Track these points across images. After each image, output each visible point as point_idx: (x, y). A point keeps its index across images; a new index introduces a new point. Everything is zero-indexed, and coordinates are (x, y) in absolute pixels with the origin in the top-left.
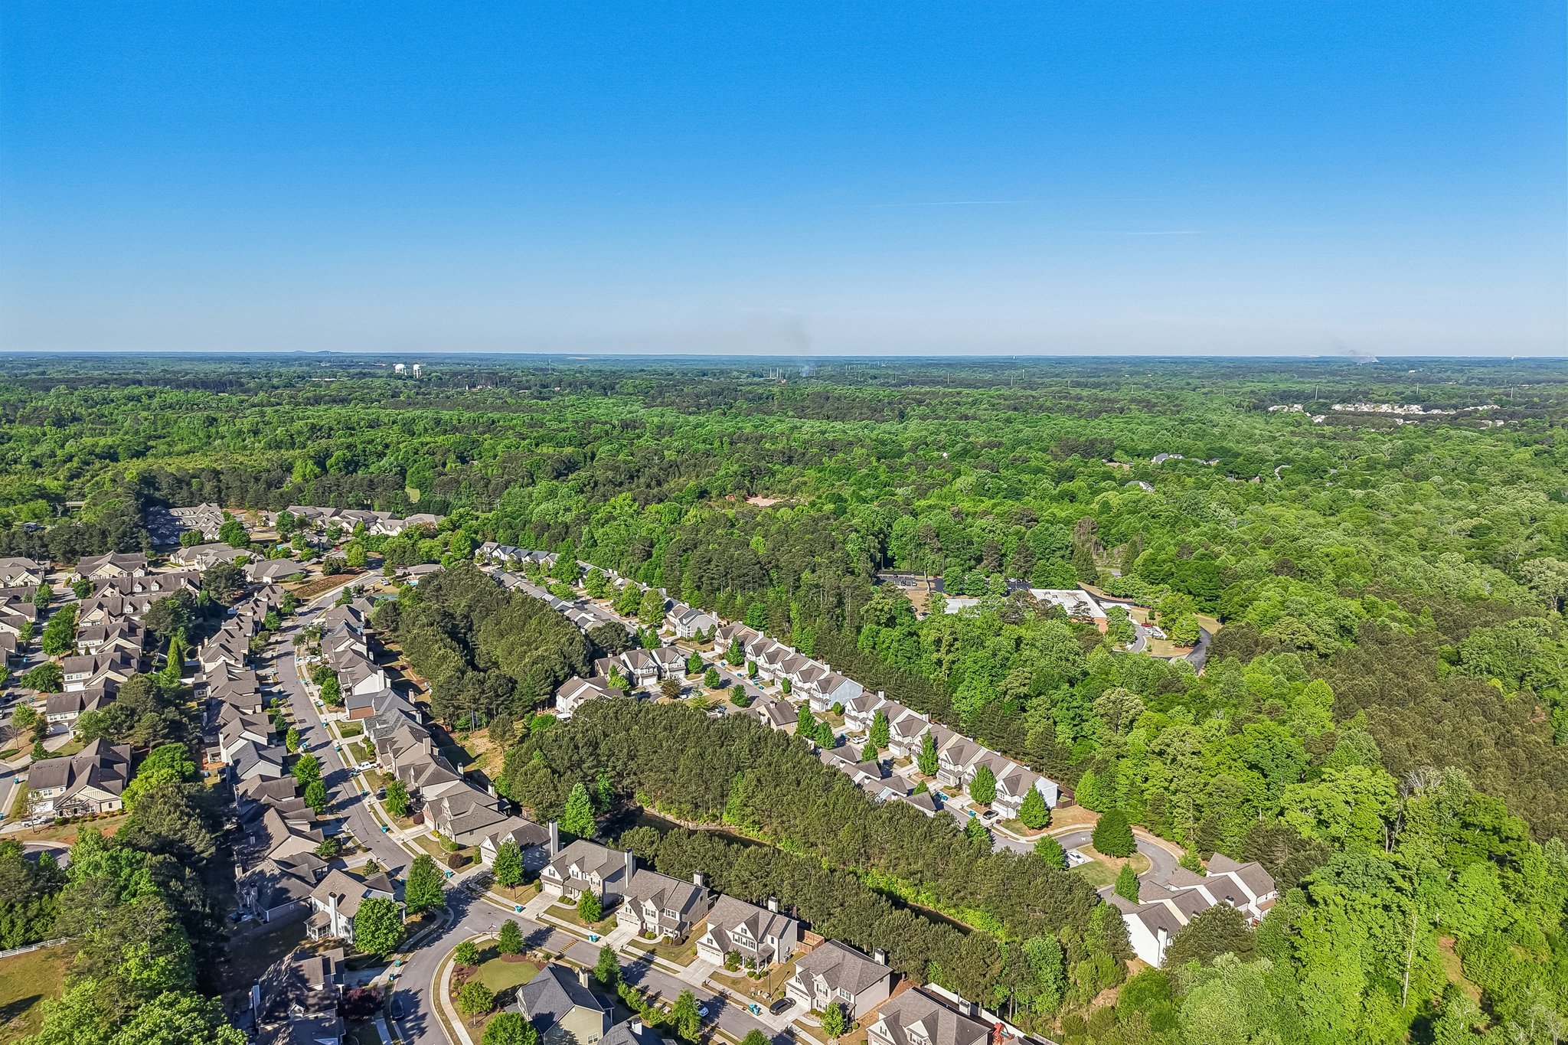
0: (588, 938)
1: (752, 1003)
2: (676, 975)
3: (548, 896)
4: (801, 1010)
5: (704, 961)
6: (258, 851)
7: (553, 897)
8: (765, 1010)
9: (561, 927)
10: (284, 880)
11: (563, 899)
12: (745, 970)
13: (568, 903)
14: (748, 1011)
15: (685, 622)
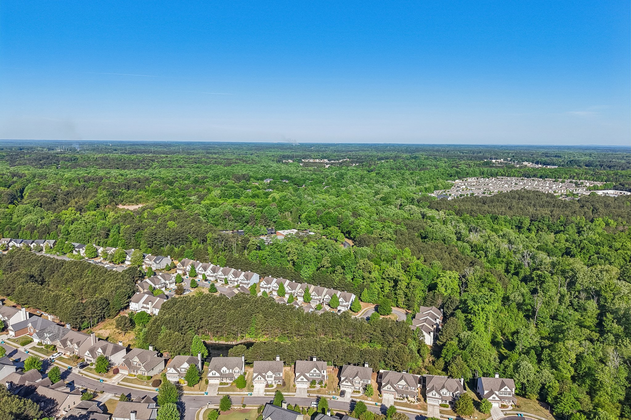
0: (248, 395)
1: (331, 396)
2: (295, 396)
3: (212, 385)
4: (349, 393)
5: (300, 388)
6: (52, 408)
7: (216, 385)
8: (338, 397)
9: (232, 395)
10: (91, 415)
11: (221, 384)
12: (318, 386)
13: (225, 385)
14: (332, 399)
15: (158, 262)
